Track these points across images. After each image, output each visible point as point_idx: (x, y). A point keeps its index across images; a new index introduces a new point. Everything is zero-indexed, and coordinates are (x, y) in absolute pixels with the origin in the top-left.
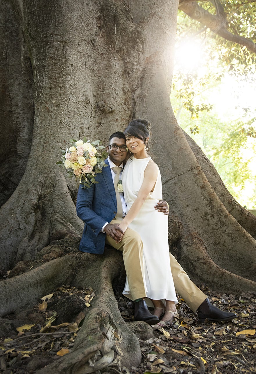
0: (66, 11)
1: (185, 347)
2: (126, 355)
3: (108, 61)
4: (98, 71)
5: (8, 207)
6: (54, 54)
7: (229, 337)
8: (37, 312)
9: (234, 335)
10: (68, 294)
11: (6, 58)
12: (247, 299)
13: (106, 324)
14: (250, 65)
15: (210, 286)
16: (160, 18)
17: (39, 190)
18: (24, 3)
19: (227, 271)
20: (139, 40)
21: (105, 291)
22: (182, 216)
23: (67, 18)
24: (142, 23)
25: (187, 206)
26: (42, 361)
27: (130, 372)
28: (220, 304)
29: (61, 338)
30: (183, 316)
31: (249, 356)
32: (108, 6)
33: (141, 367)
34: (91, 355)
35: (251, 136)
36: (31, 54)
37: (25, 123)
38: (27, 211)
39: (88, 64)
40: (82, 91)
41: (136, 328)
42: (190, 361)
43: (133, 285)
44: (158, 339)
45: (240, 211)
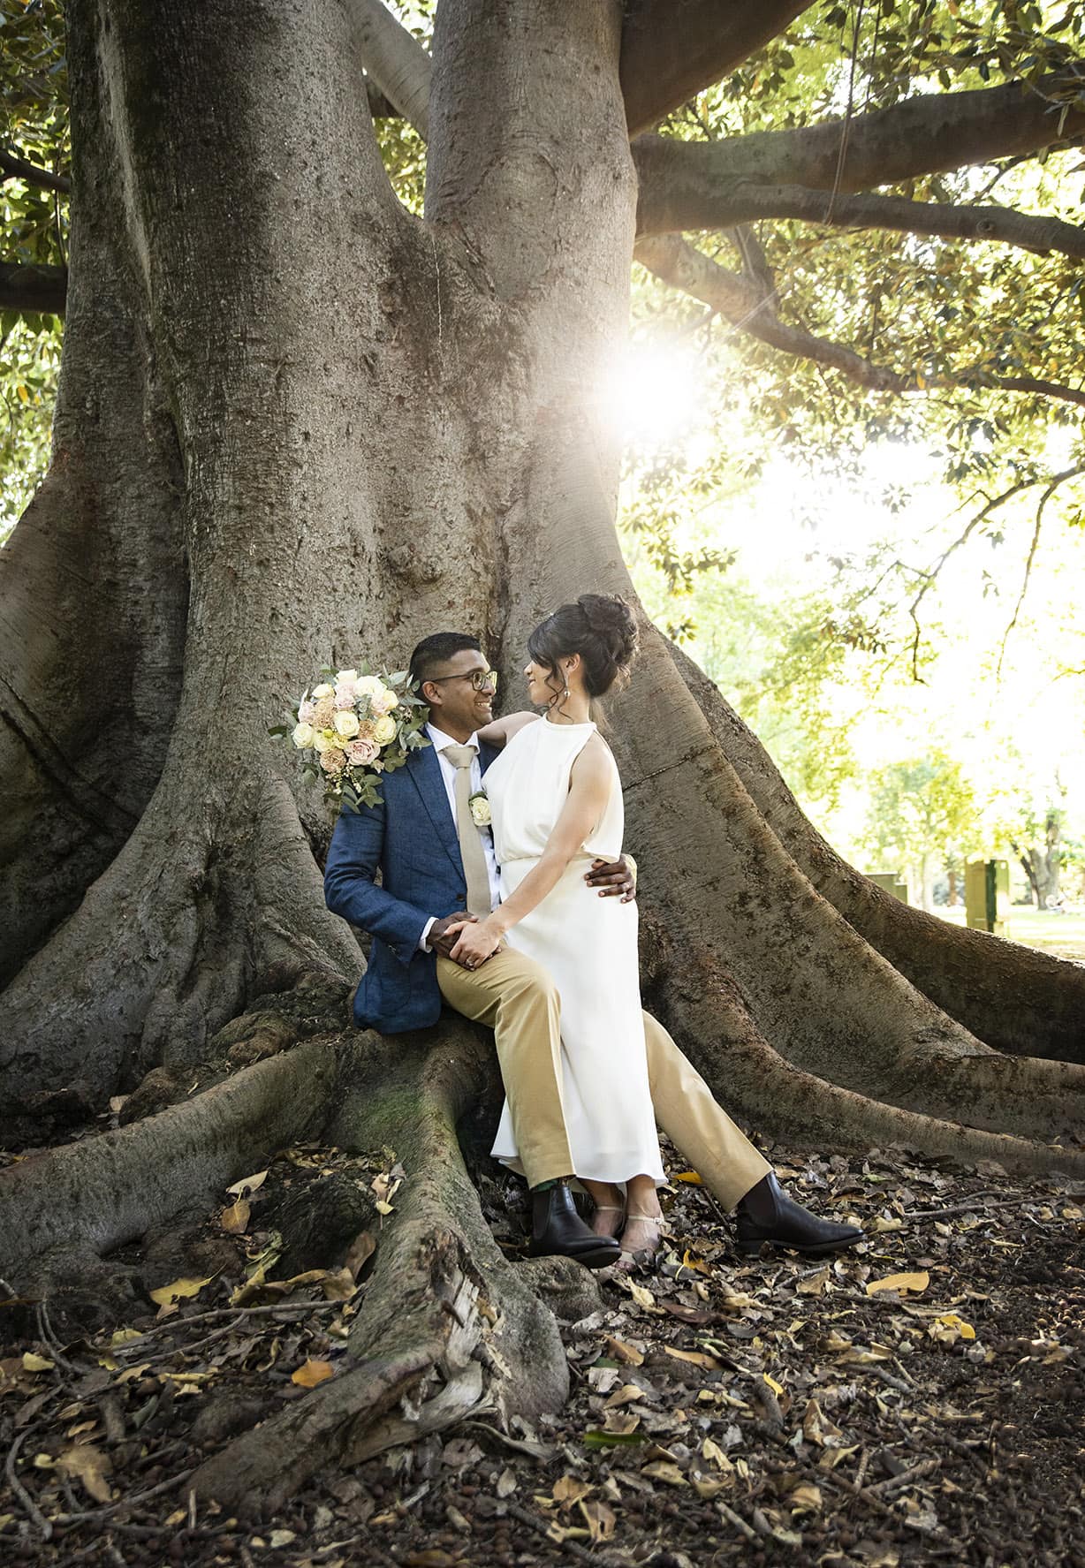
0: (284, 266)
1: (709, 1340)
2: (519, 1376)
3: (419, 419)
4: (388, 452)
5: (109, 891)
6: (250, 400)
7: (846, 1302)
8: (217, 1237)
9: (860, 1294)
10: (315, 1173)
11: (97, 417)
12: (889, 1169)
13: (450, 1274)
14: (850, 425)
15: (764, 1129)
16: (578, 283)
17: (208, 831)
18: (151, 245)
19: (818, 1080)
20: (516, 352)
21: (437, 1159)
22: (667, 906)
23: (290, 287)
24: (522, 299)
25: (683, 872)
26: (244, 1409)
27: (537, 1433)
28: (803, 1189)
29: (302, 1321)
30: (689, 1230)
31: (920, 1364)
32: (417, 250)
33: (572, 1415)
34: (407, 1382)
35: (855, 646)
36: (176, 401)
37: (158, 620)
38: (172, 900)
39: (357, 431)
40: (340, 516)
41: (543, 1279)
42: (728, 1389)
43: (531, 1137)
44: (618, 1313)
45: (848, 884)
